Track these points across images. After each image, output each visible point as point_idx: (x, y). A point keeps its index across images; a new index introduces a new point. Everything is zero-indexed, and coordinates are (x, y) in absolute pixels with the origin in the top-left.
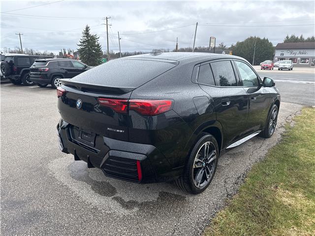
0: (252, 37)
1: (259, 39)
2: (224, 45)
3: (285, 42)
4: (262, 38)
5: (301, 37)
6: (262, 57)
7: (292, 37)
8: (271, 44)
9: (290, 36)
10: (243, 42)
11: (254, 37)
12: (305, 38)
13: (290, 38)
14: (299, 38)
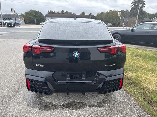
0: (32, 10)
1: (36, 11)
2: (17, 14)
3: (48, 13)
4: (37, 11)
5: (54, 12)
6: (39, 20)
7: (51, 11)
8: (42, 14)
9: (50, 11)
10: (28, 12)
11: (33, 10)
12: (56, 12)
13: (50, 12)
14: (53, 12)
